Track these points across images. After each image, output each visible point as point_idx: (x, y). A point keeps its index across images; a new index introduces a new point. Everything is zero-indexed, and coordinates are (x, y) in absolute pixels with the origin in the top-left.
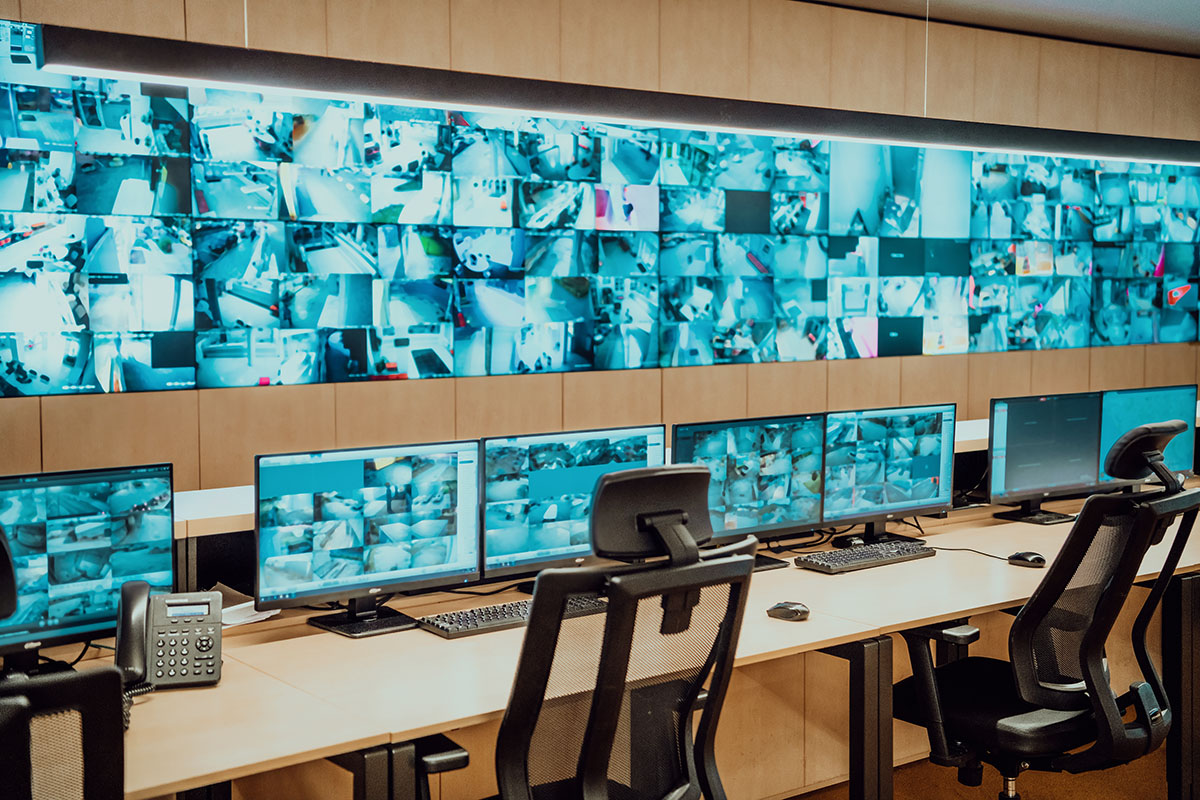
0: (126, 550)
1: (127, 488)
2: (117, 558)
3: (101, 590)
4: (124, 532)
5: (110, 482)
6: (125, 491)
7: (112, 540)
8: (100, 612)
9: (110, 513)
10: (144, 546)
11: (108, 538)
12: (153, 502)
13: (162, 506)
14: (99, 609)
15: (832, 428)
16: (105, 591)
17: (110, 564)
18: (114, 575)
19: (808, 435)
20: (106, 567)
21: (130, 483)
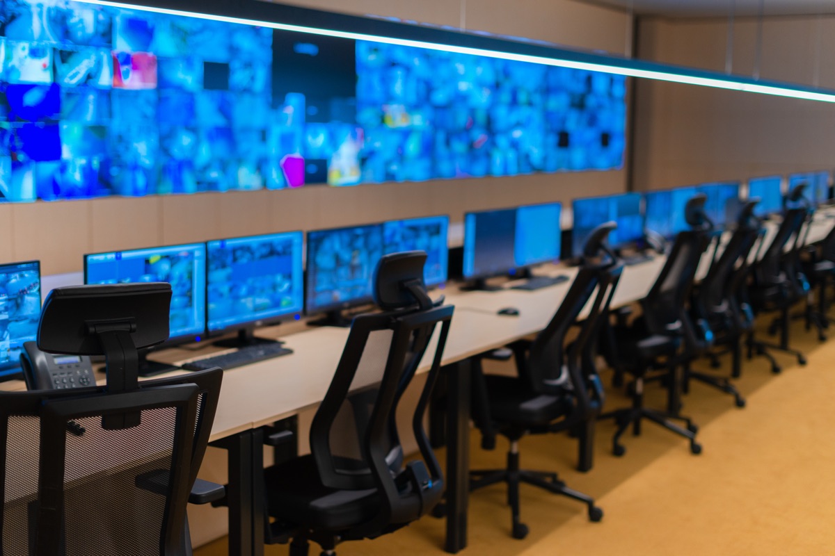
0: (17, 321)
1: (16, 278)
2: (12, 326)
3: (3, 349)
4: (15, 308)
5: (7, 273)
6: (14, 279)
7: (8, 314)
8: (4, 364)
9: (8, 295)
10: (26, 318)
11: (7, 313)
12: (30, 288)
13: (35, 290)
14: (3, 362)
15: (388, 232)
16: (6, 349)
17: (8, 330)
18: (11, 337)
19: (375, 239)
20: (6, 332)
21: (17, 275)
